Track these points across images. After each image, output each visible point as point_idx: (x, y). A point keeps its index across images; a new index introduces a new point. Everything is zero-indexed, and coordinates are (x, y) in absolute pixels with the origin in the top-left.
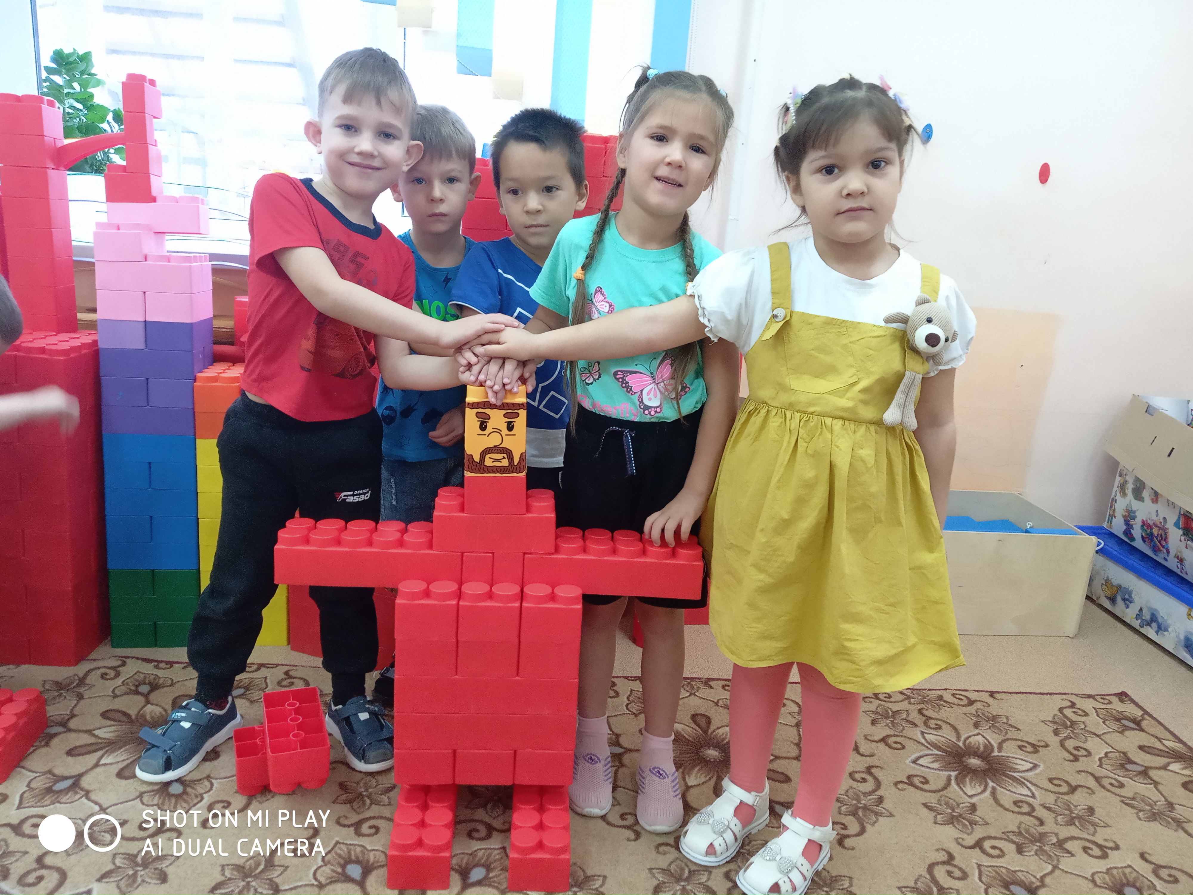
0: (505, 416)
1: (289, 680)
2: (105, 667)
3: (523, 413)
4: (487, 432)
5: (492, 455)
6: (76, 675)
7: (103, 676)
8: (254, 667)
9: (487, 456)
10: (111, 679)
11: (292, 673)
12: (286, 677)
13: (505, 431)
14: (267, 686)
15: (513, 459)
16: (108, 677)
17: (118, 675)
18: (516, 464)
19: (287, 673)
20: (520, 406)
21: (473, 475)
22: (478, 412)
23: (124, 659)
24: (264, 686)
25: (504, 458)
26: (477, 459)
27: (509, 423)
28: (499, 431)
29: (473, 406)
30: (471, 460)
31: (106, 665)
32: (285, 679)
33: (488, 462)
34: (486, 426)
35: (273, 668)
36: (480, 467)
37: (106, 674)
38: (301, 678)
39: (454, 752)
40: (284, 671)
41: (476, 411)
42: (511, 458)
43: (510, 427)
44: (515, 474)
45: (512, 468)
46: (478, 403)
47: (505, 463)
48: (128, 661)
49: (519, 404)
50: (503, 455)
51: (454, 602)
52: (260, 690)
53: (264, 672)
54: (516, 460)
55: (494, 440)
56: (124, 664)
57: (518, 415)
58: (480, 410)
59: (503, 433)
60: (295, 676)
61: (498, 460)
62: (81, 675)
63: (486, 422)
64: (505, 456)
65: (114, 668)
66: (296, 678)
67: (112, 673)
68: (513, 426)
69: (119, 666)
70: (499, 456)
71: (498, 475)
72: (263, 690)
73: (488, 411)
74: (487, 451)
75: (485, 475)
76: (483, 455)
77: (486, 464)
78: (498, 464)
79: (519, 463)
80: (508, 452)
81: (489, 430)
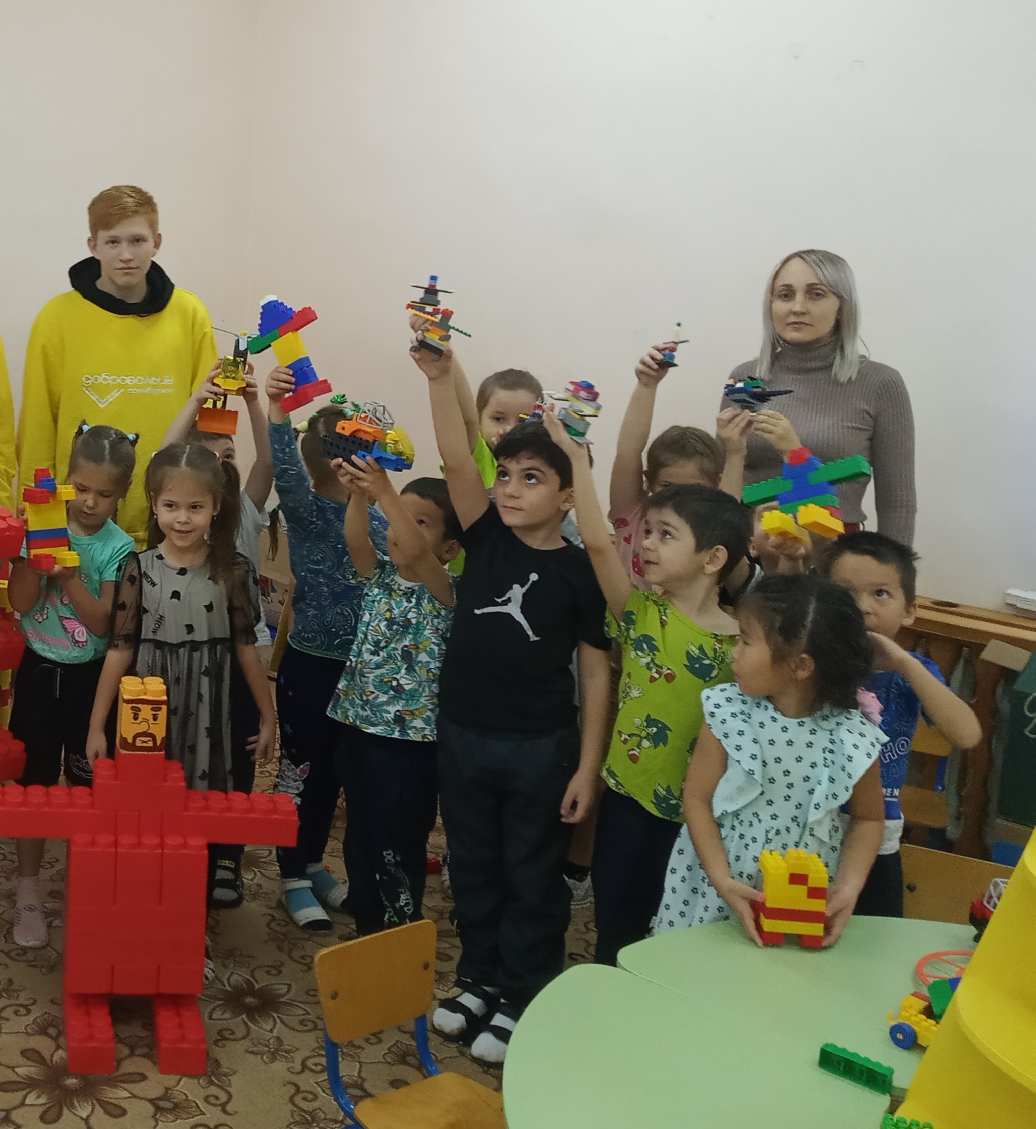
0: (152, 709)
3: (164, 707)
4: (138, 721)
5: (142, 739)
9: (138, 739)
13: (151, 721)
15: (156, 741)
18: (158, 745)
20: (162, 703)
21: (127, 752)
22: (131, 707)
26: (130, 741)
27: (154, 715)
28: (146, 720)
29: (128, 702)
30: (126, 741)
33: (138, 743)
34: (138, 717)
36: (132, 746)
39: (113, 967)
41: (130, 705)
42: (154, 741)
43: (155, 718)
44: (157, 753)
45: (155, 748)
46: (132, 700)
47: (150, 744)
49: (161, 701)
50: (149, 738)
51: (114, 850)
54: (158, 743)
55: (143, 728)
57: (160, 709)
58: (134, 705)
59: (150, 722)
61: (144, 742)
63: (138, 714)
64: (151, 739)
68: (157, 717)
70: (146, 739)
71: (146, 753)
73: (139, 706)
74: (138, 735)
75: (136, 753)
76: (134, 738)
77: (137, 744)
78: (144, 745)
79: (160, 744)
80: (153, 737)
81: (140, 719)
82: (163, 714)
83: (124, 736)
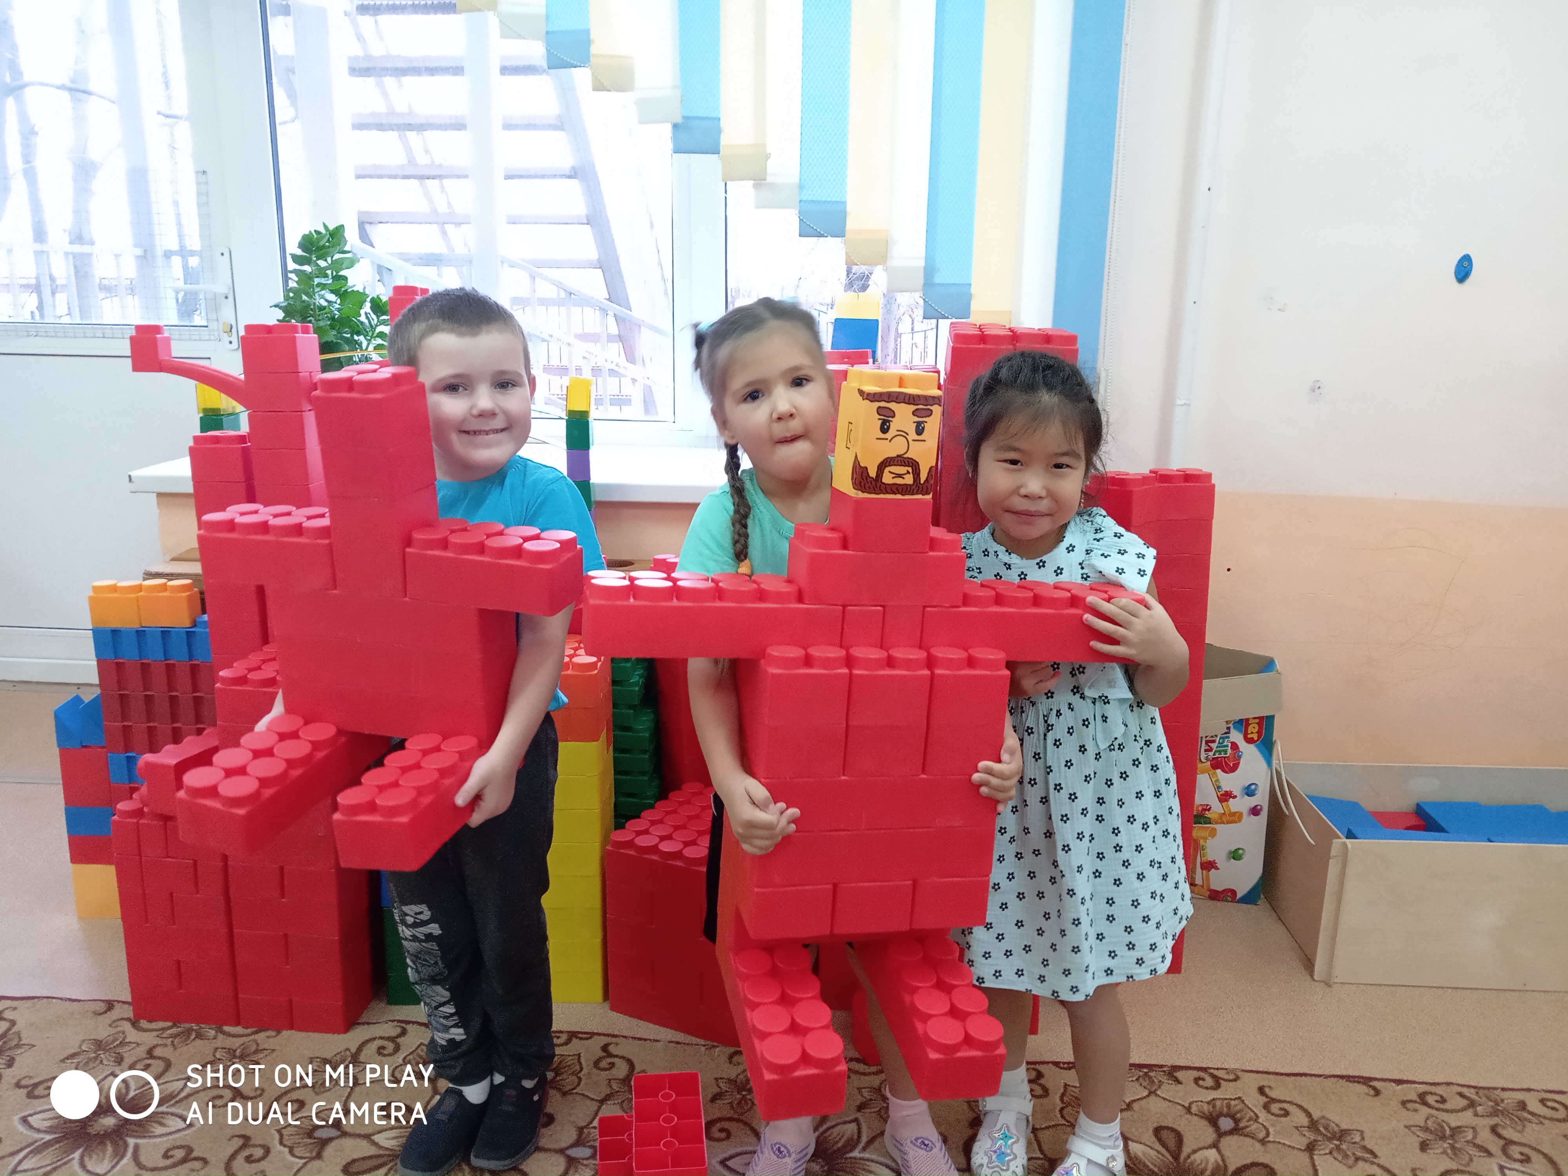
0: (914, 413)
1: (609, 1060)
2: (382, 1038)
3: (937, 410)
4: (889, 435)
5: (893, 469)
6: (348, 1049)
7: (380, 1050)
8: (564, 1037)
9: (887, 469)
10: (390, 1055)
11: (612, 1049)
12: (605, 1054)
13: (913, 435)
14: (582, 1069)
15: (919, 474)
16: (385, 1052)
17: (397, 1049)
18: (922, 482)
19: (605, 1048)
20: (935, 400)
21: (866, 495)
22: (879, 407)
23: (404, 1025)
24: (577, 1068)
25: (908, 472)
26: (873, 473)
27: (919, 424)
28: (903, 434)
29: (875, 397)
30: (865, 474)
31: (383, 1034)
32: (604, 1057)
33: (887, 478)
34: (889, 427)
35: (587, 1039)
36: (876, 485)
37: (383, 1048)
38: (623, 1057)
40: (602, 1044)
41: (877, 404)
42: (916, 473)
43: (920, 430)
44: (920, 497)
45: (917, 487)
46: (881, 394)
47: (909, 480)
48: (409, 1027)
49: (934, 397)
50: (907, 468)
51: (845, 671)
52: (573, 1074)
53: (576, 1046)
54: (923, 477)
55: (895, 448)
56: (404, 1033)
57: (930, 413)
58: (883, 404)
59: (910, 438)
60: (615, 1053)
61: (900, 476)
62: (353, 1050)
63: (889, 421)
64: (910, 469)
65: (392, 1039)
66: (616, 1056)
67: (390, 1046)
68: (923, 428)
69: (399, 1036)
70: (901, 470)
71: (899, 496)
72: (576, 1075)
73: (892, 406)
74: (887, 463)
75: (882, 496)
76: (882, 467)
77: (884, 480)
78: (899, 481)
79: (927, 480)
80: (914, 465)
81: (892, 432)
82: (934, 424)
83: (862, 465)
